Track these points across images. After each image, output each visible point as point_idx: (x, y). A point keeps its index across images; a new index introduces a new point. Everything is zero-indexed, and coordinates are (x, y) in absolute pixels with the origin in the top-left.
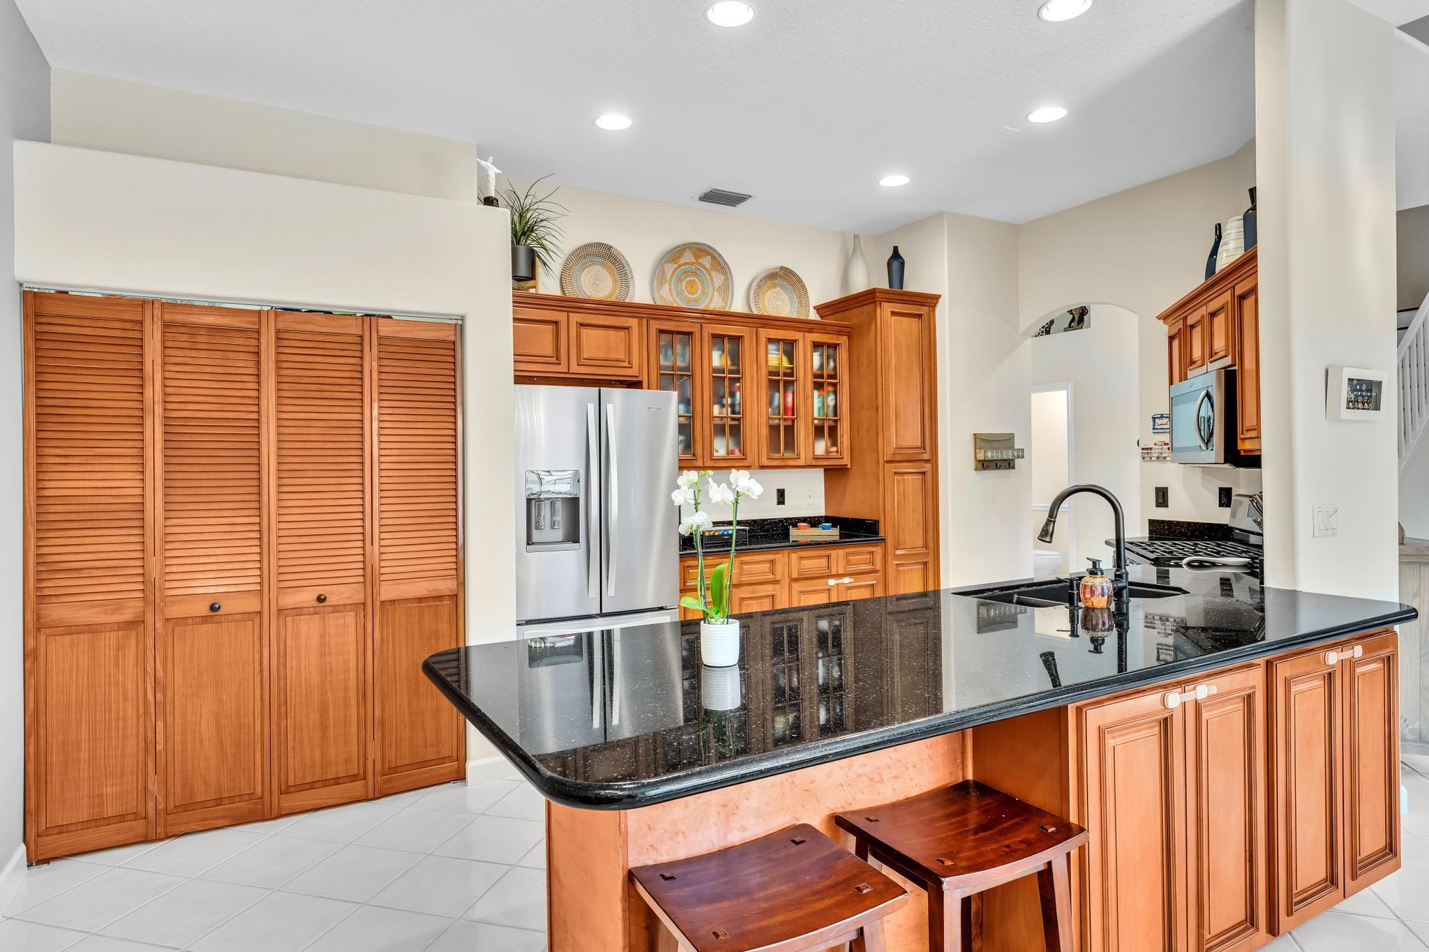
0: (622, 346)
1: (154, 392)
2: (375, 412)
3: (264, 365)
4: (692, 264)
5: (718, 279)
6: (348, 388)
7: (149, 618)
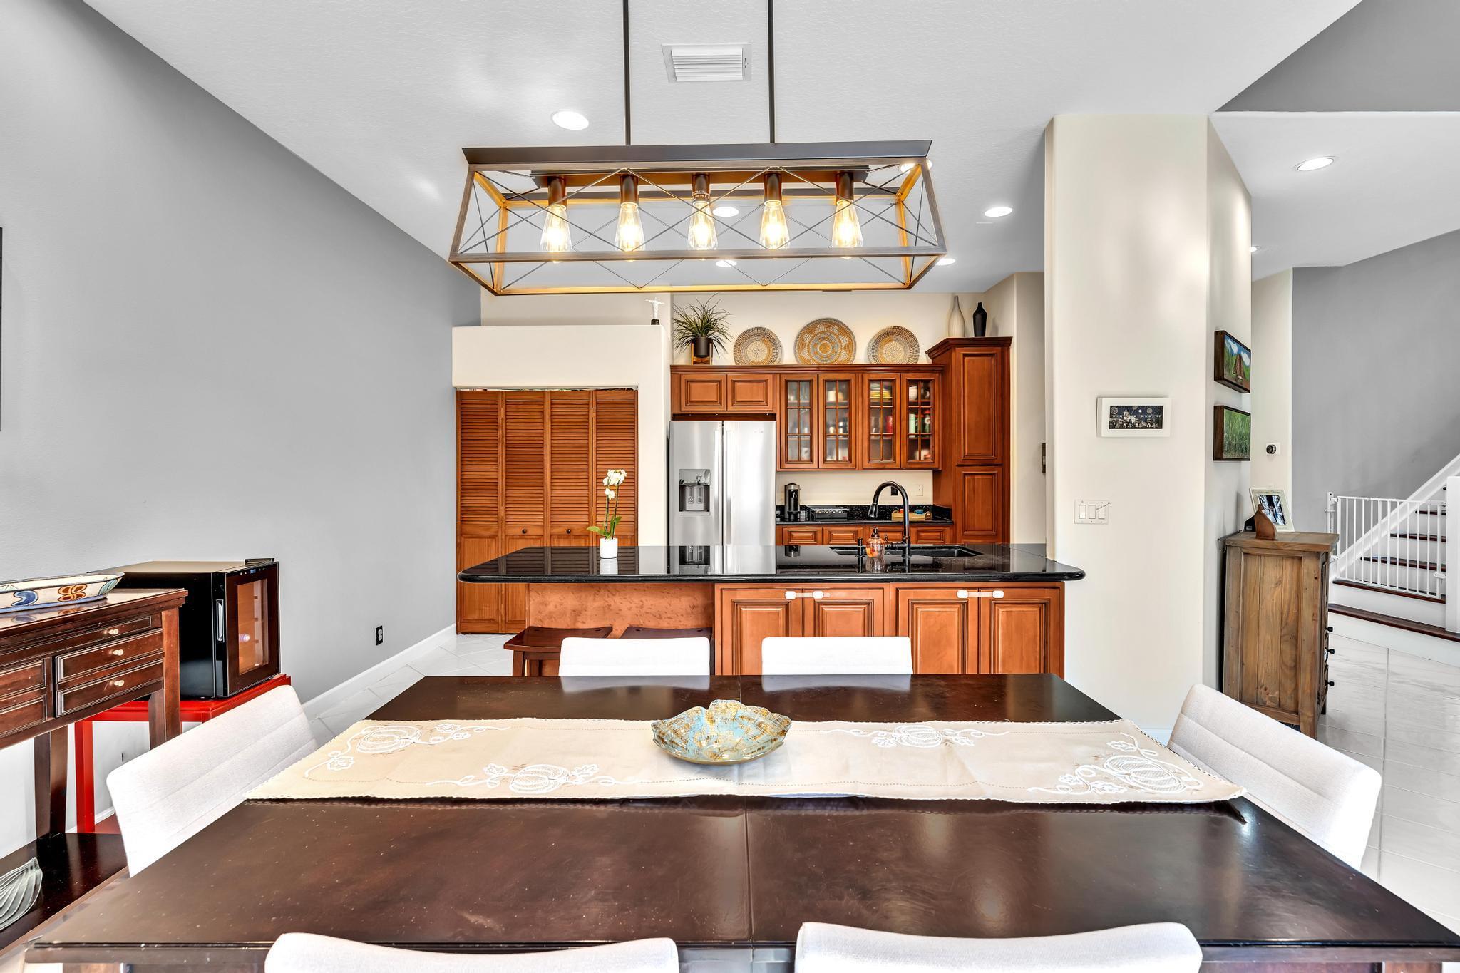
0: (761, 393)
1: (502, 432)
2: (595, 440)
3: (545, 418)
4: (825, 332)
5: (845, 341)
6: (582, 427)
7: (500, 534)
